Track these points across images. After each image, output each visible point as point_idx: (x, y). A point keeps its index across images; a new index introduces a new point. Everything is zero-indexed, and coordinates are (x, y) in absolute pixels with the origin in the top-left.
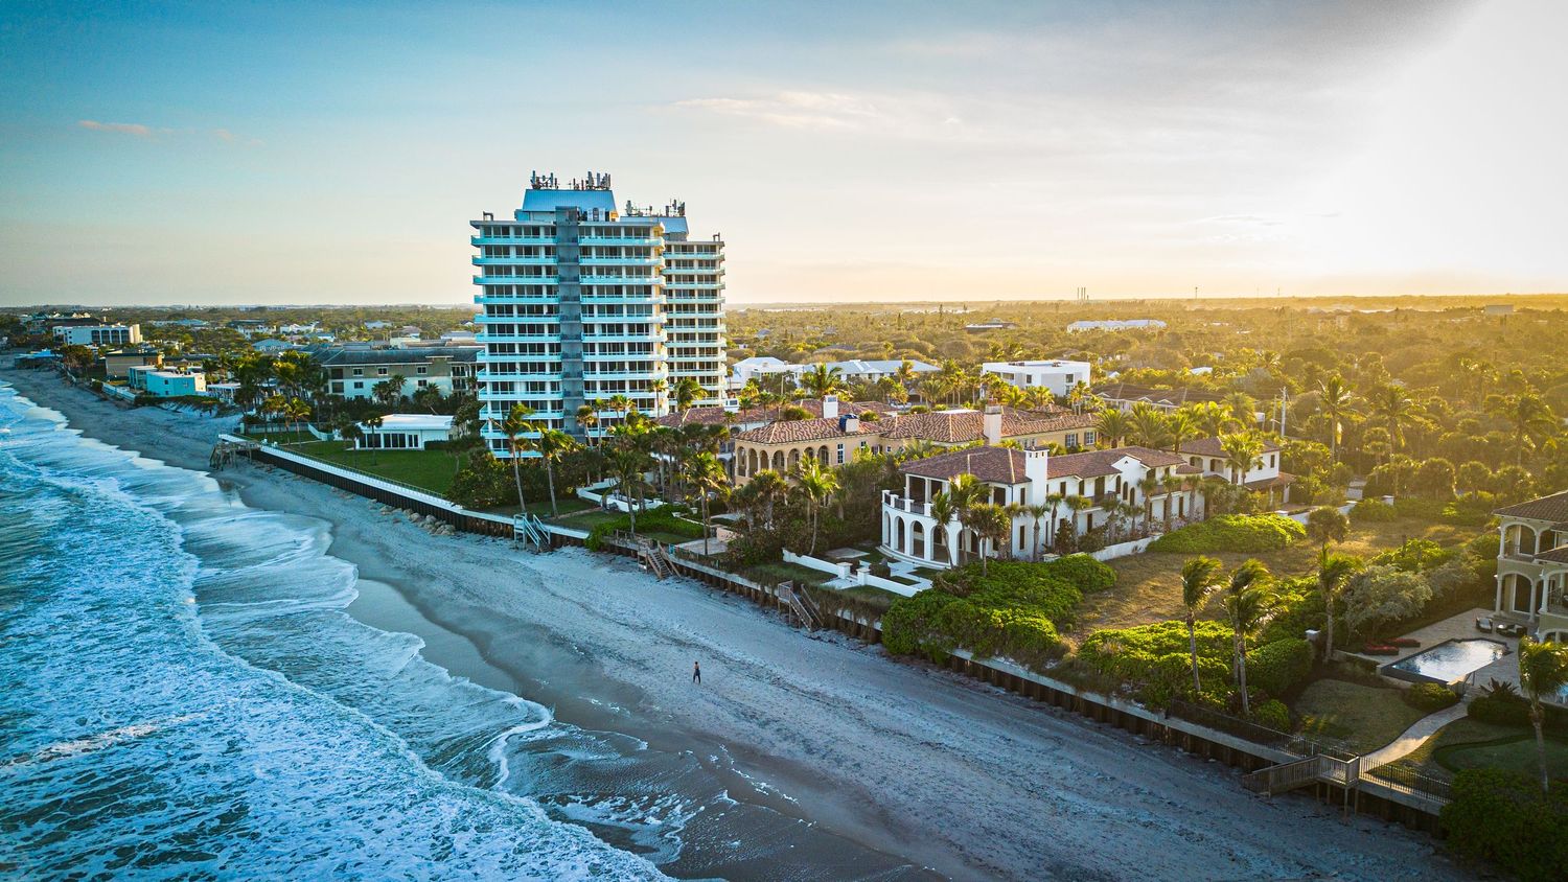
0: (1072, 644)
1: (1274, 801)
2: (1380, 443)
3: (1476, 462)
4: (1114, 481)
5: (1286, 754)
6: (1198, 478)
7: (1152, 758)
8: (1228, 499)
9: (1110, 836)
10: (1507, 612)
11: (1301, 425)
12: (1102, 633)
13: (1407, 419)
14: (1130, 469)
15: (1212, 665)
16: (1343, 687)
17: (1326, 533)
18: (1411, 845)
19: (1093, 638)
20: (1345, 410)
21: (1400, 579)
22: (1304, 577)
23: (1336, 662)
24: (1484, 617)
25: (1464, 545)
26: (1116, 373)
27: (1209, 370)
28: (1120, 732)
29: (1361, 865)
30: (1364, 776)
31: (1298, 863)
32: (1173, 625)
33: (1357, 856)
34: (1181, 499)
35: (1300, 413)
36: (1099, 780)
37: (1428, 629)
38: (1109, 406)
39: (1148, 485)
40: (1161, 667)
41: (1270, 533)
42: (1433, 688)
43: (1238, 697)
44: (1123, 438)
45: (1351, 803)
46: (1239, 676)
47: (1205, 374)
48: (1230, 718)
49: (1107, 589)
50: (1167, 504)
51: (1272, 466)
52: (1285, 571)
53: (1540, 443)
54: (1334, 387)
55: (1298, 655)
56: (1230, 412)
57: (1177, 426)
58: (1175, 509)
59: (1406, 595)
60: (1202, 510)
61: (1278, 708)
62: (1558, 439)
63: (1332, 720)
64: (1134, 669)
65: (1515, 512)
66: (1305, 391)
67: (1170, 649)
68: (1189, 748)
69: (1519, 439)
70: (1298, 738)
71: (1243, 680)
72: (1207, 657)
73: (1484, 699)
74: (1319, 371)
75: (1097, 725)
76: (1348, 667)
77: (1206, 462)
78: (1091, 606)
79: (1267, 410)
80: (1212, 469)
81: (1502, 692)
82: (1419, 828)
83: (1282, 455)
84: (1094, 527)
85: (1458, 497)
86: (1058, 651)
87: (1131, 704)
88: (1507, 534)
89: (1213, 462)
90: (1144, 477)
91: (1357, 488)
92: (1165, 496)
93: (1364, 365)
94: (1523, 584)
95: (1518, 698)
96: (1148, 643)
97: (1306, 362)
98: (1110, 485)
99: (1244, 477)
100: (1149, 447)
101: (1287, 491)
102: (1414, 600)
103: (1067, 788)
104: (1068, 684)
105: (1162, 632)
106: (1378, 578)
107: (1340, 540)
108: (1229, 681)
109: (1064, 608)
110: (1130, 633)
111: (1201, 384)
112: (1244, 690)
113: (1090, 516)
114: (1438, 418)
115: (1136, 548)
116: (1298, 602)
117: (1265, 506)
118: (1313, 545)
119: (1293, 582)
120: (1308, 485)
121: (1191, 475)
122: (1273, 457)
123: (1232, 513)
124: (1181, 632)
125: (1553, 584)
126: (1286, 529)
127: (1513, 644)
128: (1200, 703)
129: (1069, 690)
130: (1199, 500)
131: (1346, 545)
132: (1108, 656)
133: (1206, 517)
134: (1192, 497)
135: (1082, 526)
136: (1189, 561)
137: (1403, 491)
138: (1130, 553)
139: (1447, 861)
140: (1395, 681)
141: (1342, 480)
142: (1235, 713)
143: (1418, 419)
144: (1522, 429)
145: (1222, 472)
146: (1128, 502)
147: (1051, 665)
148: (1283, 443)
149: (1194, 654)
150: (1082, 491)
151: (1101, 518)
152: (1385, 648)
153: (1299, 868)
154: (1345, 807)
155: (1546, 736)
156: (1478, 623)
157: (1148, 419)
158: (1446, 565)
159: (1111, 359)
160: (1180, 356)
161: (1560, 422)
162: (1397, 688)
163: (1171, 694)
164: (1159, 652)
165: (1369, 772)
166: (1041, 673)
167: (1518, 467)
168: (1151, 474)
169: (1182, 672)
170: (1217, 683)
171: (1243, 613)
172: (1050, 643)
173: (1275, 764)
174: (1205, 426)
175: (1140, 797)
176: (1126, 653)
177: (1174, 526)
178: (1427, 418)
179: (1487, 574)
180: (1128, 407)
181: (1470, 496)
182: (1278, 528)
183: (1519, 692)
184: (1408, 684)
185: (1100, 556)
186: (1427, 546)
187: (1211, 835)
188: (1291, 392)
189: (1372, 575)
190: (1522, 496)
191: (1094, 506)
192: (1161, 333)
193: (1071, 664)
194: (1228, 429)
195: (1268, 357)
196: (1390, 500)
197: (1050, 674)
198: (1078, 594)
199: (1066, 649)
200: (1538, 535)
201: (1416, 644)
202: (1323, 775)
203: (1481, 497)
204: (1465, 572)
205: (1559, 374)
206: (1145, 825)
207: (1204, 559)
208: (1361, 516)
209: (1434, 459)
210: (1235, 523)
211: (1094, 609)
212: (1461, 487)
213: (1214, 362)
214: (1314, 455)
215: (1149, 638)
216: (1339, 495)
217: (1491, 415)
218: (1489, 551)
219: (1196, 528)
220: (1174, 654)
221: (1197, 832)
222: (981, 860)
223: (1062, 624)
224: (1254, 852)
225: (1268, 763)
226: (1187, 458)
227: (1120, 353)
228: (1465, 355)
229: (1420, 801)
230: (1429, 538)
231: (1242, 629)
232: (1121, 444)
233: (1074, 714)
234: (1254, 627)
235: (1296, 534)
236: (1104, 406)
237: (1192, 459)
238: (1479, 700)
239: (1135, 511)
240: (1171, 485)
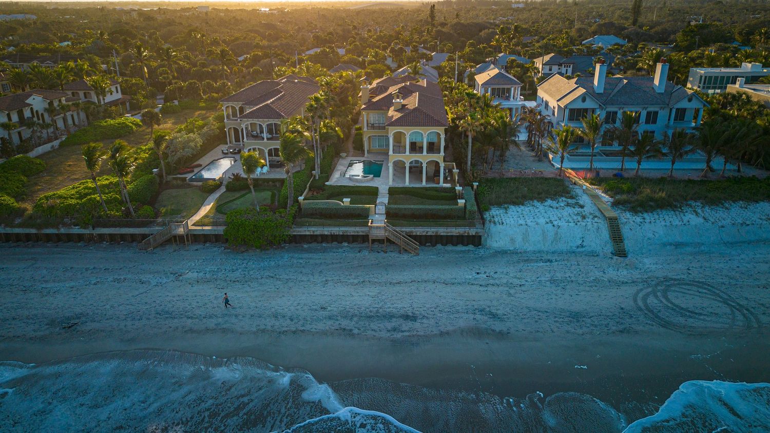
0: (29, 207)
1: (155, 251)
2: (165, 76)
3: (208, 81)
4: (29, 111)
5: (156, 229)
6: (79, 103)
7: (90, 251)
8: (98, 112)
9: (77, 296)
10: (232, 144)
11: (126, 70)
12: (45, 196)
13: (176, 63)
14: (37, 102)
15: (111, 197)
16: (174, 192)
17: (151, 122)
18: (215, 249)
19: (40, 199)
20: (146, 60)
21: (188, 137)
22: (146, 145)
23: (169, 181)
24: (224, 147)
25: (211, 118)
26: (12, 48)
27: (70, 43)
28: (70, 244)
29: (197, 264)
30: (191, 227)
31: (171, 274)
32: (85, 182)
33: (195, 262)
34: (72, 116)
35: (125, 63)
36: (64, 271)
37: (204, 158)
38: (13, 68)
39: (51, 110)
40: (83, 205)
41: (124, 126)
42: (211, 182)
43: (128, 208)
44: (28, 86)
45: (188, 241)
46: (126, 199)
47: (68, 45)
48: (127, 220)
49: (41, 172)
50: (65, 120)
51: (117, 92)
52: (136, 144)
53: (231, 69)
54: (139, 48)
55: (151, 182)
56: (88, 65)
57: (59, 75)
58: (70, 121)
59: (192, 144)
60: (85, 119)
61: (147, 208)
62: (237, 67)
63: (173, 208)
64: (69, 210)
65: (227, 100)
66: (125, 52)
67: (86, 195)
68: (109, 241)
69: (223, 68)
70: (160, 220)
71: (128, 200)
72: (107, 194)
73: (231, 182)
74: (129, 41)
75: (56, 244)
76: (175, 182)
77: (81, 94)
78: (34, 183)
79: (107, 63)
80: (86, 97)
81: (237, 177)
82: (217, 241)
83: (121, 86)
84: (24, 138)
85: (204, 97)
86: (21, 212)
87: (72, 228)
88: (226, 111)
89: (85, 94)
90: (47, 106)
91: (160, 99)
92: (62, 115)
93: (150, 37)
94: (236, 130)
95: (243, 178)
96: (73, 195)
97: (121, 36)
98: (27, 113)
99: (104, 99)
100: (46, 89)
101: (128, 104)
102: (196, 146)
103: (46, 282)
104: (32, 228)
105: (80, 187)
106: (180, 139)
107: (159, 125)
108: (121, 203)
109: (17, 188)
110: (61, 192)
111: (67, 51)
112: (129, 205)
113: (19, 133)
114: (189, 61)
115: (53, 146)
116: (146, 157)
117: (119, 114)
118: (147, 129)
119: (141, 148)
120: (138, 100)
121: (74, 102)
122: (116, 88)
123: (102, 119)
124: (90, 185)
125: (247, 128)
126: (132, 123)
127: (237, 157)
128: (109, 217)
129: (33, 231)
130: (83, 115)
131: (161, 126)
132: (52, 207)
133: (89, 124)
134: (78, 114)
135: (16, 139)
136: (85, 147)
137: (181, 98)
138: (50, 149)
139: (229, 250)
140: (195, 183)
141: (153, 96)
142: (128, 217)
143: (181, 63)
144: (224, 64)
145: (91, 98)
146: (41, 121)
147: (18, 221)
148: (120, 80)
149: (100, 194)
150: (10, 119)
151: (26, 133)
152: (189, 170)
153: (172, 275)
154: (186, 243)
155: (255, 191)
156: (222, 151)
157: (41, 73)
158: (205, 128)
159: (6, 39)
160: (50, 36)
161: (237, 60)
162: (197, 186)
163: (93, 217)
164: (81, 198)
165: (193, 225)
166: (12, 227)
167: (225, 81)
168: (51, 104)
169: (96, 205)
170: (116, 205)
171: (120, 168)
172: (14, 209)
173: (152, 234)
174: (76, 74)
175: (89, 272)
176: (63, 203)
177: (72, 130)
178: (184, 62)
179: (222, 129)
180: (26, 67)
181: (209, 96)
182: (128, 123)
183: (244, 175)
184: (200, 183)
185: (32, 154)
186: (196, 121)
187: (129, 276)
188: (118, 53)
189: (176, 138)
190: (228, 94)
191: (20, 127)
192: (35, 23)
193: (31, 217)
194: (88, 75)
195: (102, 34)
196: (176, 102)
197: (20, 226)
198: (25, 179)
199: (25, 210)
200: (237, 109)
201: (200, 165)
202: (174, 233)
203: (213, 96)
204: (213, 130)
205: (233, 38)
206: (95, 284)
207: (93, 145)
208: (166, 112)
209: (191, 81)
210: (105, 124)
211: (36, 184)
212: (205, 93)
213: (71, 39)
214: (136, 84)
215: (73, 192)
216: (153, 103)
217: (210, 58)
218: (220, 119)
219: (84, 130)
220: (89, 197)
221: (122, 278)
222: (3, 336)
223: (19, 197)
224: (151, 276)
225: (149, 235)
226: (69, 93)
227: (12, 35)
228: (194, 30)
229: (215, 230)
230: (196, 118)
231: (122, 175)
232: (28, 89)
233: (40, 243)
234: (127, 174)
235: (137, 125)
236: (10, 67)
237: (73, 93)
238: (229, 183)
239: (48, 126)
240: (64, 108)
